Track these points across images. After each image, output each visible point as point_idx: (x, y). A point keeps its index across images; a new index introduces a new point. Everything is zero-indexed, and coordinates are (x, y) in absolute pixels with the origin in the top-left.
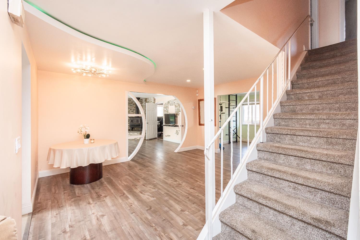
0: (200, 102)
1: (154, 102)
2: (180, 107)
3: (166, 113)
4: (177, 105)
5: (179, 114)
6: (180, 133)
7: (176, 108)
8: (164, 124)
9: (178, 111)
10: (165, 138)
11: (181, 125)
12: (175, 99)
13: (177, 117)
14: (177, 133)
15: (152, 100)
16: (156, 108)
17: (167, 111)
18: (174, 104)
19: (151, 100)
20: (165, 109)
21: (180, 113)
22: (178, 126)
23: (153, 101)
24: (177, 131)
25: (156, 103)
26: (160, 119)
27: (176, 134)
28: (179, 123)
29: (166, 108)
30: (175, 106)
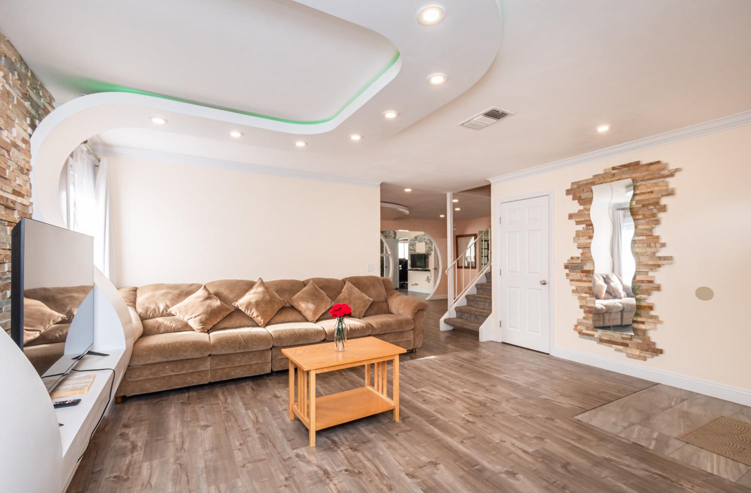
0: (458, 239)
1: (395, 238)
2: (432, 244)
3: (413, 252)
4: (428, 242)
5: (431, 254)
6: (432, 279)
7: (427, 247)
8: (409, 268)
9: (429, 250)
10: (411, 288)
11: (433, 268)
12: (425, 235)
13: (428, 258)
14: (428, 280)
15: (392, 234)
16: (397, 245)
17: (414, 250)
18: (424, 240)
19: (390, 235)
20: (411, 248)
21: (433, 253)
22: (429, 270)
23: (393, 236)
24: (428, 277)
25: (397, 238)
26: (403, 263)
27: (427, 282)
28: (431, 265)
29: (412, 245)
30: (426, 243)
